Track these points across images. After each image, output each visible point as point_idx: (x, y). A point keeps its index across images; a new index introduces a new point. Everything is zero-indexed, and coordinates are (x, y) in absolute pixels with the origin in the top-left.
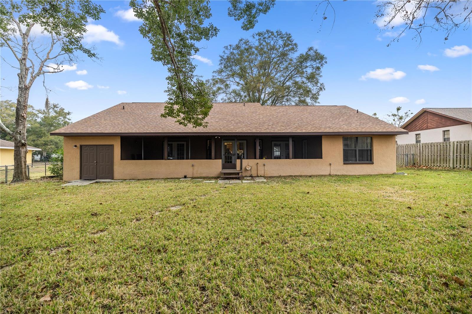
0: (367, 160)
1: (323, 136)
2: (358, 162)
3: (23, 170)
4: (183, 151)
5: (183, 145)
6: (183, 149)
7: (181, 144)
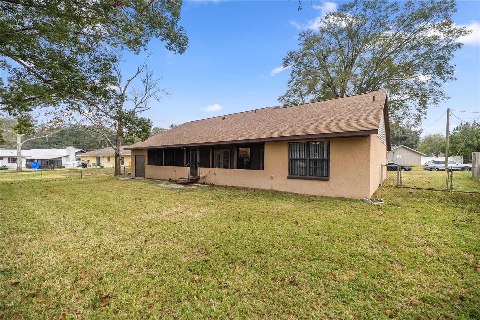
0: (322, 176)
1: (265, 143)
2: (308, 177)
3: (118, 169)
4: (228, 158)
5: (228, 152)
6: (228, 156)
7: (226, 152)
